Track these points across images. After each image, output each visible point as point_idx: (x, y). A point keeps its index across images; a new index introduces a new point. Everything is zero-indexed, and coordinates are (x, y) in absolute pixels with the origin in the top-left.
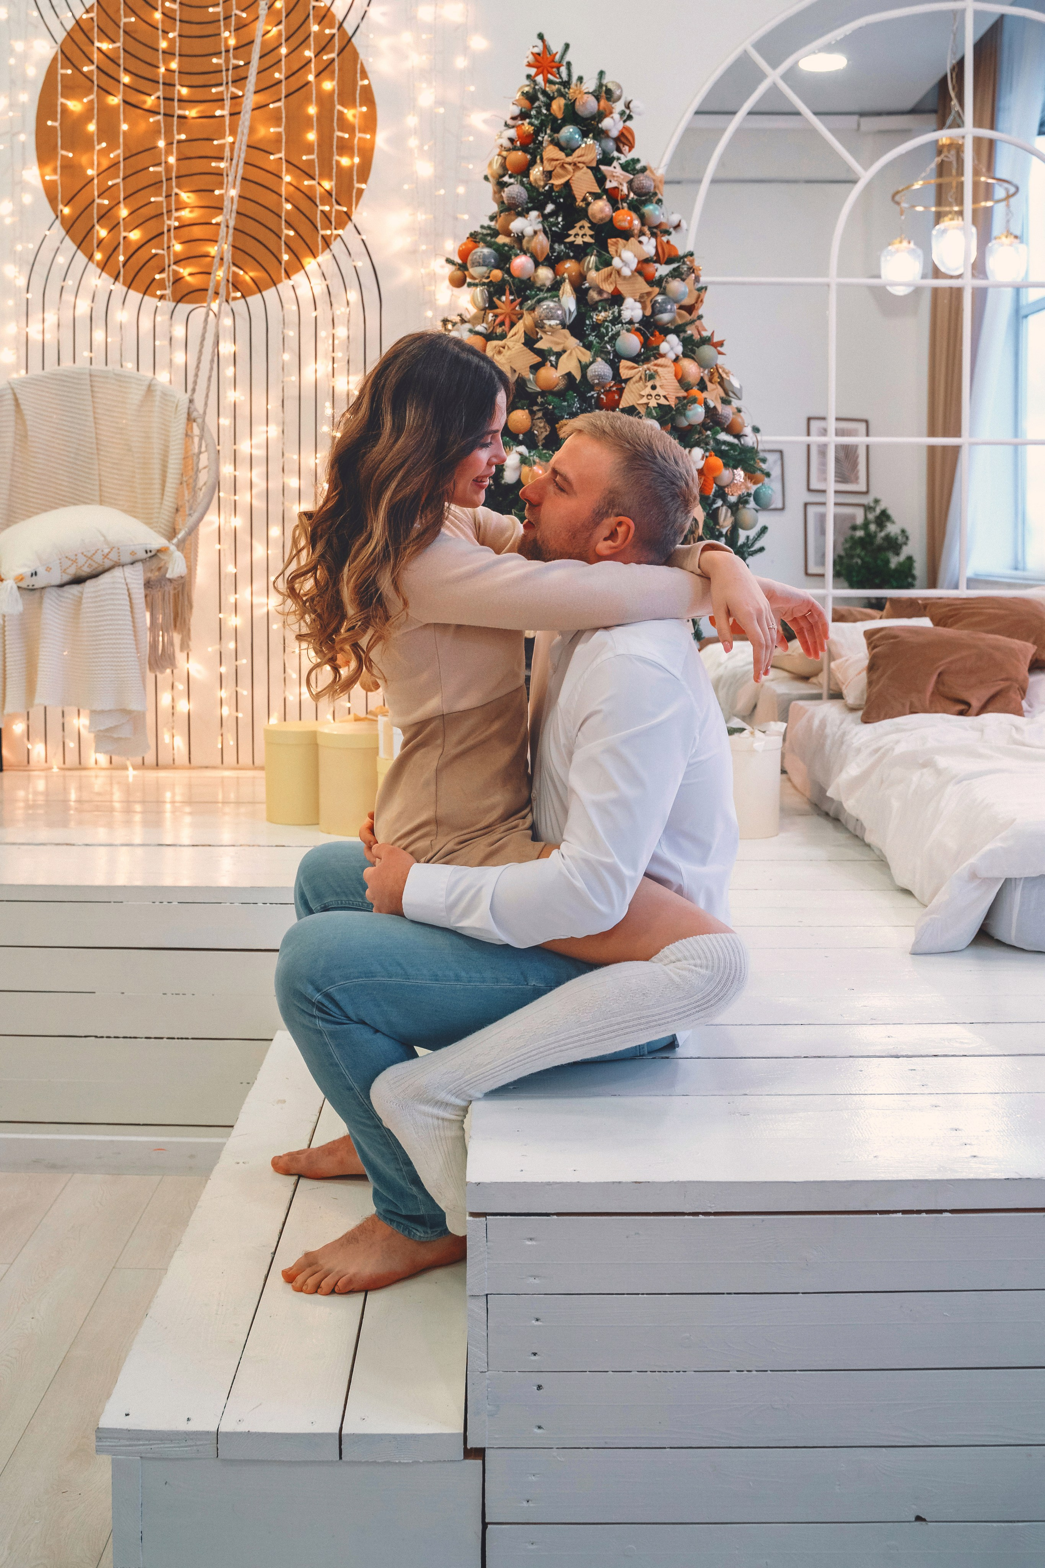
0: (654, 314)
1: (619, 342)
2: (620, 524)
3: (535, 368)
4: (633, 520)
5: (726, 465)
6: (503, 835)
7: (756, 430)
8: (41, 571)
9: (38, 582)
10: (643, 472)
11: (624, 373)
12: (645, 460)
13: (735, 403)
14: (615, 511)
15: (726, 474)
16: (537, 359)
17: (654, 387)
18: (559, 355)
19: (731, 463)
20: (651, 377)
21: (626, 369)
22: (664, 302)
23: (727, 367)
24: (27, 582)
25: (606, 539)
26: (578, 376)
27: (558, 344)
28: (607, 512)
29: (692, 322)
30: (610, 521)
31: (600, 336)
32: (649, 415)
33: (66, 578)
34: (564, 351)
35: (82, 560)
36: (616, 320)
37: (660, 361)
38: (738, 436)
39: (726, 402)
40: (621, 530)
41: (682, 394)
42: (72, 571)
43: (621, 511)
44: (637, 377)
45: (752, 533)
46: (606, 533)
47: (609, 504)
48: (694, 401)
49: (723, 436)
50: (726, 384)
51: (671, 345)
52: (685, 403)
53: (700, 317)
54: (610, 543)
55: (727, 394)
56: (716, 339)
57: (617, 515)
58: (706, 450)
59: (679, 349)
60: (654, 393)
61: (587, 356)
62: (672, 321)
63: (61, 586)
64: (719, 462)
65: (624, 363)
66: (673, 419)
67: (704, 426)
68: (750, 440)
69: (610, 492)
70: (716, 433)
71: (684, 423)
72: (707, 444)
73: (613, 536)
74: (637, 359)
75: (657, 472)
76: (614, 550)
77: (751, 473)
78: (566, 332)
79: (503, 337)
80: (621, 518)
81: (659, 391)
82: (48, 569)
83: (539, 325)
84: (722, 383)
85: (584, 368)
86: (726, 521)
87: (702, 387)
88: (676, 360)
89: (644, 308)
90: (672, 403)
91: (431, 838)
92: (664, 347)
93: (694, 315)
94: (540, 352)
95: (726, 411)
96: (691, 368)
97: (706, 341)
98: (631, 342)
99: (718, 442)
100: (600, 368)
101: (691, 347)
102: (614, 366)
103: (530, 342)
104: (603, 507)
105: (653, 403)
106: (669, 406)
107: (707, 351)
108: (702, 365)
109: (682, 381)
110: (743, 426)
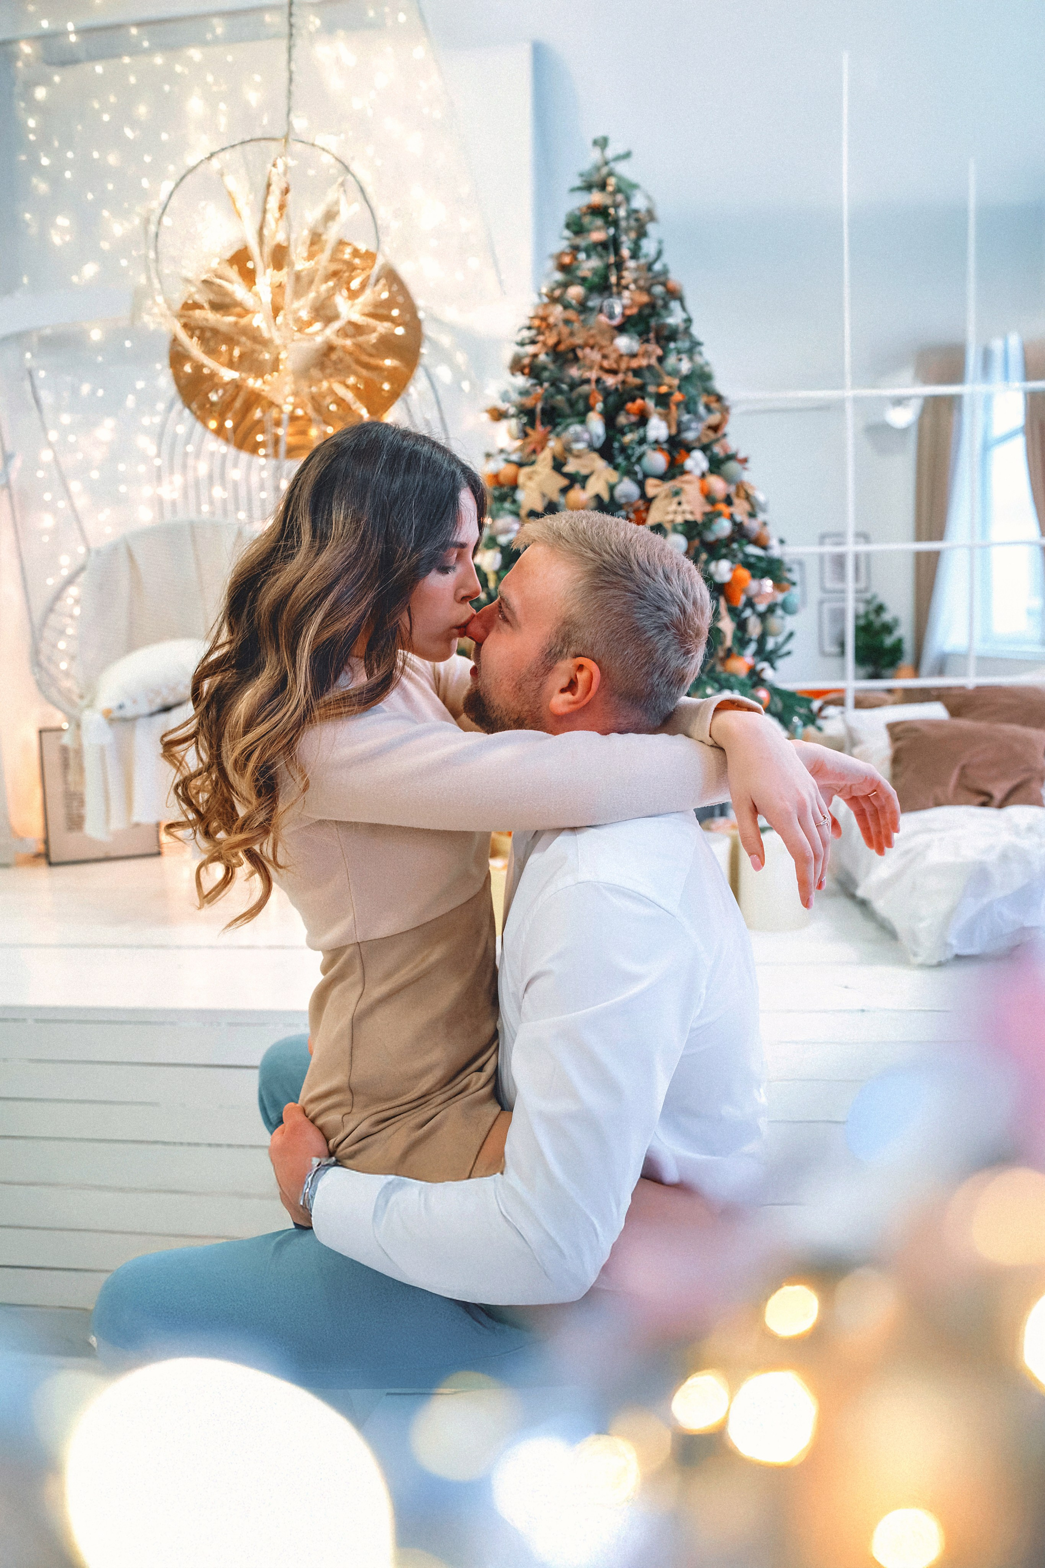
0: (679, 431)
1: (645, 461)
2: (580, 668)
3: (564, 491)
4: (598, 663)
5: (753, 576)
6: (438, 1109)
7: (782, 542)
8: (128, 703)
9: (129, 712)
10: (612, 592)
11: (651, 491)
12: (616, 574)
13: (761, 517)
14: (573, 649)
15: (753, 585)
16: (564, 482)
17: (680, 504)
18: (586, 478)
19: (759, 574)
20: (677, 493)
21: (652, 487)
22: (690, 421)
23: (753, 483)
24: (117, 714)
25: (563, 691)
26: (606, 497)
27: (585, 466)
28: (561, 652)
29: (717, 440)
30: (566, 665)
31: (628, 458)
32: (675, 530)
33: (155, 708)
34: (591, 474)
35: (165, 692)
36: (642, 441)
37: (686, 478)
38: (765, 548)
39: (752, 515)
40: (582, 677)
41: (708, 508)
42: (158, 703)
43: (580, 650)
44: (663, 495)
45: (781, 639)
46: (564, 682)
47: (563, 640)
48: (719, 514)
49: (752, 550)
50: (753, 500)
51: (697, 462)
52: (711, 518)
53: (725, 435)
54: (568, 696)
55: (752, 506)
56: (741, 455)
57: (576, 656)
58: (733, 563)
59: (704, 465)
60: (680, 509)
61: (613, 476)
62: (698, 439)
63: (152, 714)
64: (744, 573)
65: (651, 483)
66: (700, 534)
67: (731, 539)
68: (776, 551)
69: (565, 623)
70: (741, 547)
71: (710, 537)
72: (735, 556)
73: (571, 686)
74: (663, 478)
75: (633, 592)
76: (573, 707)
77: (779, 583)
78: (595, 456)
79: (533, 463)
80: (581, 660)
81: (685, 507)
82: (135, 702)
83: (567, 450)
84: (748, 497)
85: (612, 488)
86: (754, 628)
87: (728, 501)
88: (703, 475)
89: (669, 427)
90: (699, 518)
91: (346, 1110)
92: (689, 464)
93: (720, 434)
94: (566, 475)
95: (753, 525)
96: (717, 485)
97: (731, 457)
98: (658, 461)
99: (747, 556)
100: (627, 488)
101: (716, 465)
102: (641, 485)
103: (558, 465)
104: (556, 645)
105: (679, 519)
106: (695, 522)
107: (732, 467)
108: (728, 480)
109: (709, 498)
110: (768, 538)
